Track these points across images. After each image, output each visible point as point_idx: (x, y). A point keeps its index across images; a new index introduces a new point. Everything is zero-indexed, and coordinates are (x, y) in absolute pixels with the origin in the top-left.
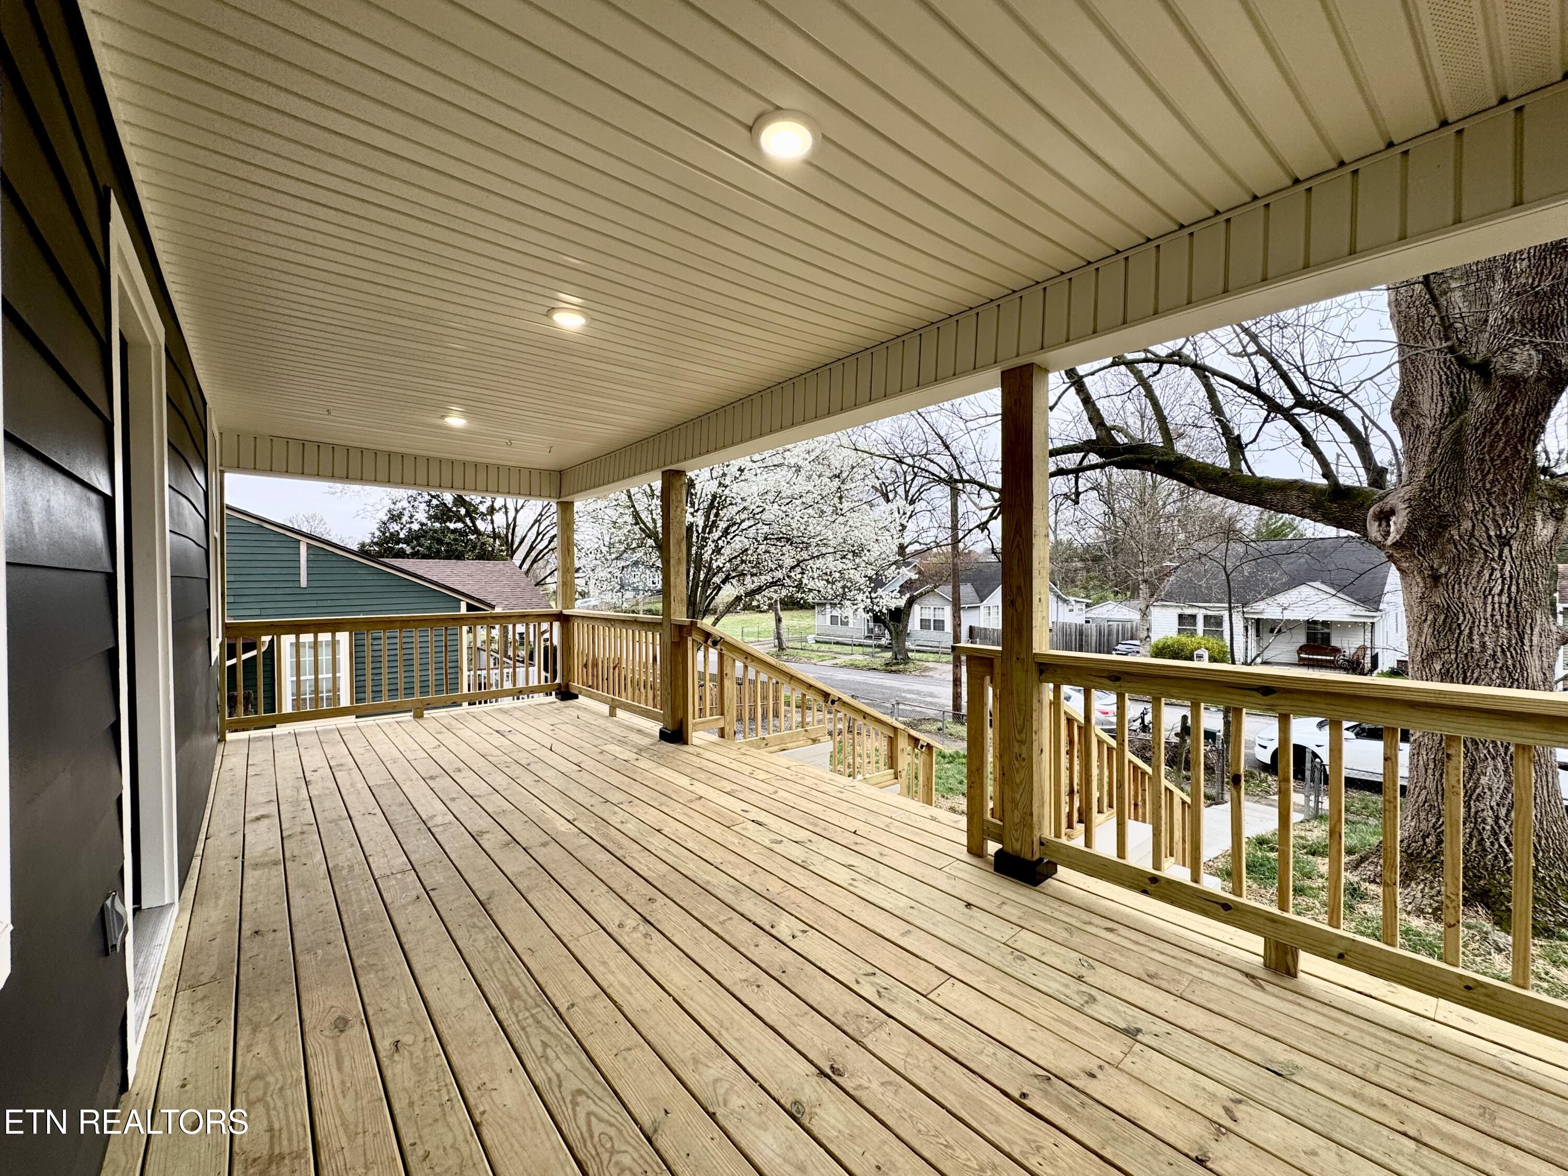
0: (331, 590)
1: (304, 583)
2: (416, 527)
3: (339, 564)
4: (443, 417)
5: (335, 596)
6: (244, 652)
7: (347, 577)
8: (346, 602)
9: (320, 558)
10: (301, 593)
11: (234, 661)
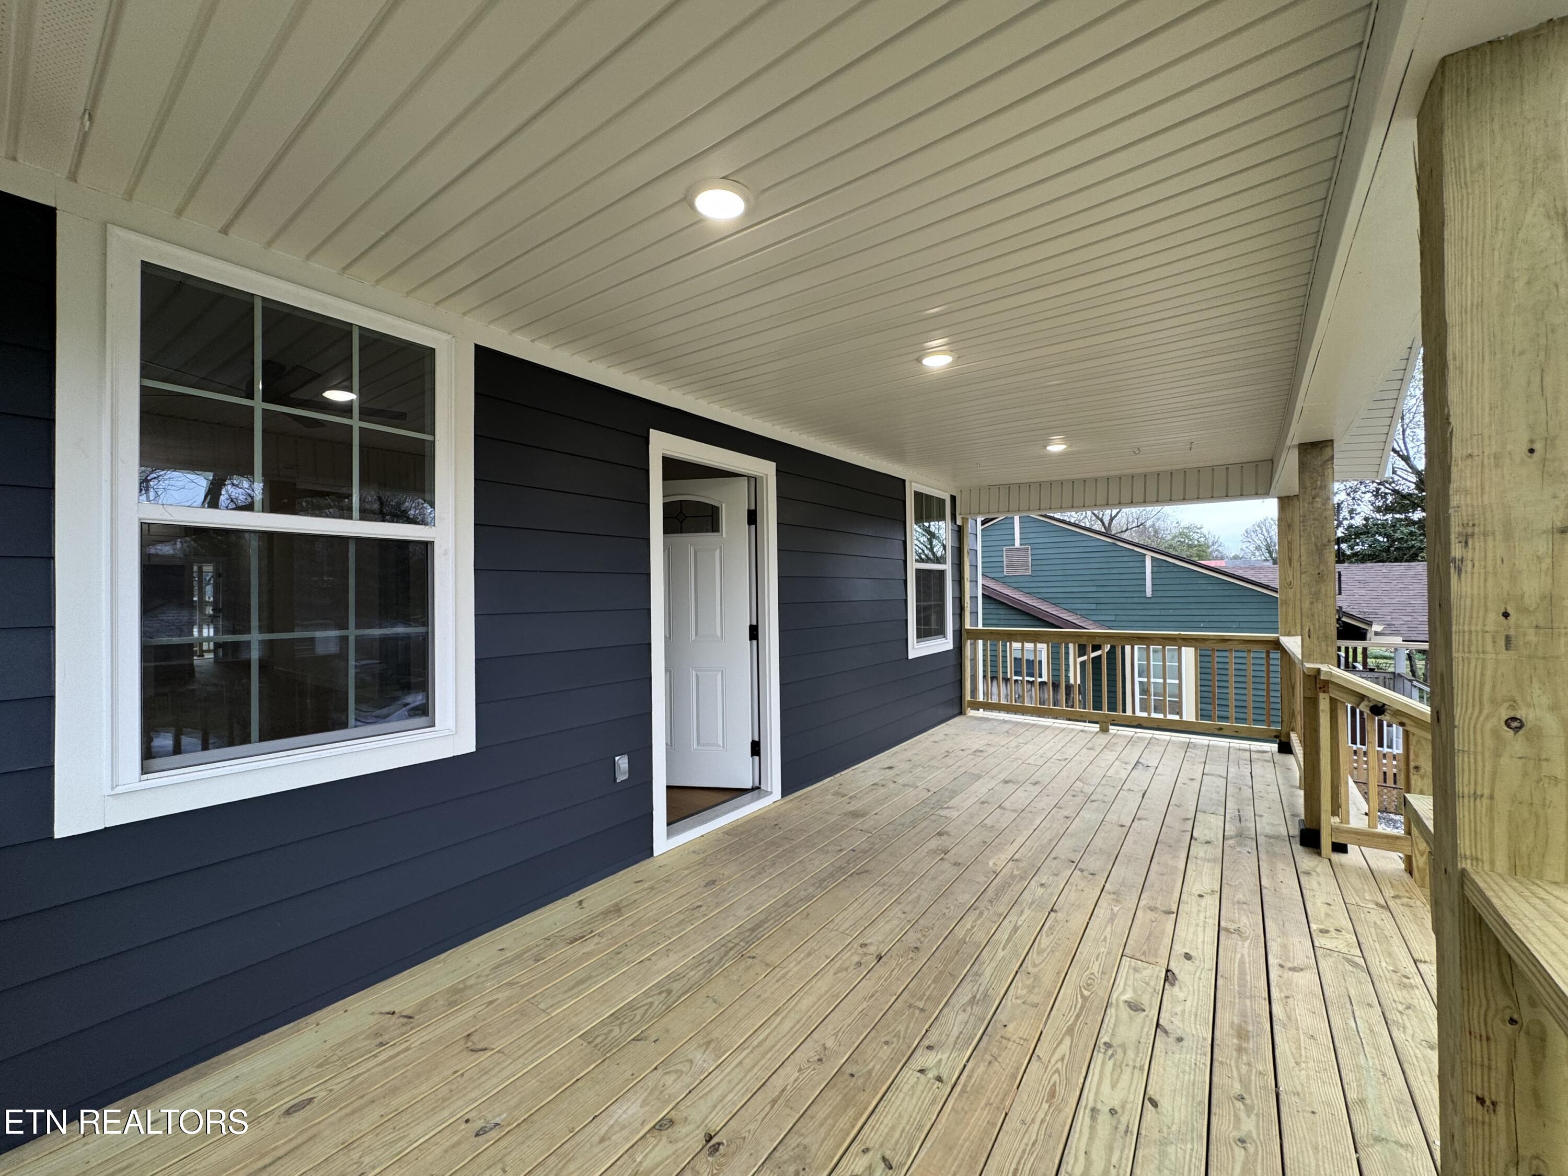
0: (1172, 600)
1: (1149, 593)
2: (1358, 521)
3: (1179, 575)
4: (1045, 447)
5: (1177, 606)
6: (1093, 651)
7: (1190, 587)
8: (1187, 612)
9: (1163, 569)
10: (1147, 602)
11: (1085, 658)
